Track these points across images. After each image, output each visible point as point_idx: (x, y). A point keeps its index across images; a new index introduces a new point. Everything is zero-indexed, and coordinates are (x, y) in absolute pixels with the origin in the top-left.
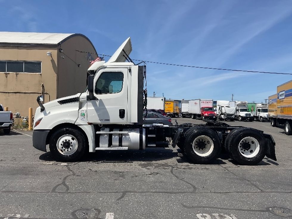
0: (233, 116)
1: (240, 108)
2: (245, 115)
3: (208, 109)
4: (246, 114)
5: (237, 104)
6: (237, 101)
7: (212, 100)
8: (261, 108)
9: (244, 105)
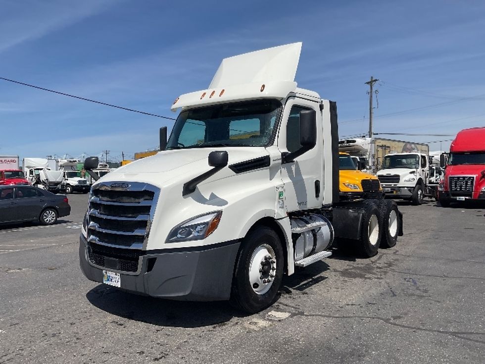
0: (59, 186)
1: (67, 171)
2: (77, 183)
3: (11, 173)
4: (79, 181)
5: (60, 164)
6: (59, 160)
7: (16, 156)
8: (99, 171)
9: (72, 166)
